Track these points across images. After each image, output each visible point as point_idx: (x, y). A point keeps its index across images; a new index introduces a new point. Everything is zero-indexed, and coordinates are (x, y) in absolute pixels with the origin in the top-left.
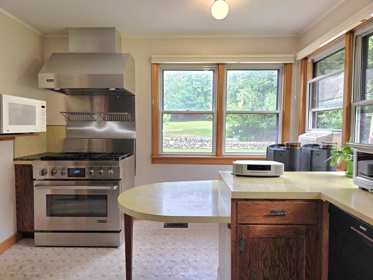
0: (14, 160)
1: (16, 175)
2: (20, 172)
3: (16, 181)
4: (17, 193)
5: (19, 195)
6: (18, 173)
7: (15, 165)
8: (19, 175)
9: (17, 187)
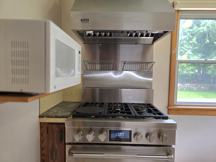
0: (40, 117)
1: (42, 135)
2: (46, 131)
3: (42, 142)
4: (42, 155)
5: (44, 158)
6: (44, 132)
7: (41, 123)
8: (45, 134)
9: (42, 149)
